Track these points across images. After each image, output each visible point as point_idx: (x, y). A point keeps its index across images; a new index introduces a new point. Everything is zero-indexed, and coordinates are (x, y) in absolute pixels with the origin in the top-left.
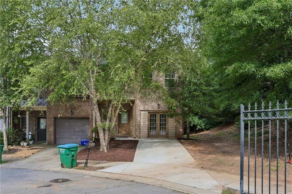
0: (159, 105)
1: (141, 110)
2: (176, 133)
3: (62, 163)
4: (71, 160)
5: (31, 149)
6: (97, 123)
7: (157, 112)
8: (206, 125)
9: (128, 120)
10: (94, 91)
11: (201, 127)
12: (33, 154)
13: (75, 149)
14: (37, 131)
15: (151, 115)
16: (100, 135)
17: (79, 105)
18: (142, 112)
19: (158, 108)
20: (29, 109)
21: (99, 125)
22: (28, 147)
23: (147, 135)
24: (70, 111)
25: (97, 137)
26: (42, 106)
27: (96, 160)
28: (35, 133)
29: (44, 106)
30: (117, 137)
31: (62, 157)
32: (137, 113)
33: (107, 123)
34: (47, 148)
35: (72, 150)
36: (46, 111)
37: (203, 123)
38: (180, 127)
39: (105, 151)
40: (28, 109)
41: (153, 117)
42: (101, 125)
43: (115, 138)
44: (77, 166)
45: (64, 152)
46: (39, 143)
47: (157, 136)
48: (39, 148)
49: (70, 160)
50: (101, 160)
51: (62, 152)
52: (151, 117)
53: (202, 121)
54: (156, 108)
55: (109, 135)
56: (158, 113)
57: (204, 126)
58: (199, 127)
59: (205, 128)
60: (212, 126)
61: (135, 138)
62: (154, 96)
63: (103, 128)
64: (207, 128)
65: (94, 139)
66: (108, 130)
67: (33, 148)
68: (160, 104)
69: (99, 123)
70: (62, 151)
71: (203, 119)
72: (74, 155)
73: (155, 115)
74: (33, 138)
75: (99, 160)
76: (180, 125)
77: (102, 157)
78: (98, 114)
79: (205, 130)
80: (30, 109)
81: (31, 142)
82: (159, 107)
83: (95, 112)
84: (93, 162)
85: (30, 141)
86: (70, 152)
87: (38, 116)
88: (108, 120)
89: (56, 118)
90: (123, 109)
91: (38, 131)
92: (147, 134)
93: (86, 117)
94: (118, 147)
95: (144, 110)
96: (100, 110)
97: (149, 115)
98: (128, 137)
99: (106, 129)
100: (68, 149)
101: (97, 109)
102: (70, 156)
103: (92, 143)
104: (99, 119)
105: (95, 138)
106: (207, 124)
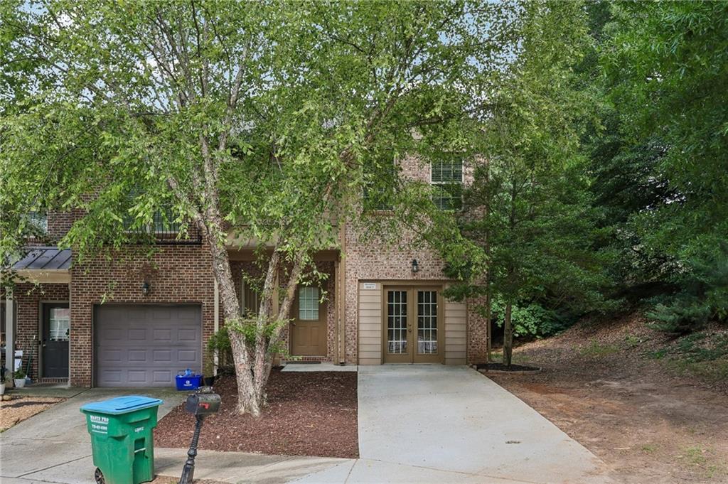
0: (414, 263)
1: (359, 280)
2: (470, 347)
3: (98, 469)
4: (134, 458)
5: (13, 406)
6: (227, 321)
7: (409, 284)
8: (541, 323)
9: (319, 311)
10: (218, 213)
11: (527, 328)
12: (17, 422)
13: (148, 417)
14: (40, 346)
15: (390, 294)
16: (236, 359)
17: (169, 265)
18: (365, 286)
19: (414, 271)
20: (10, 279)
21: (233, 325)
22: (6, 397)
23: (379, 355)
24: (141, 284)
25: (225, 364)
26: (55, 270)
27: (225, 451)
28: (34, 352)
29: (60, 270)
30: (287, 363)
31: (97, 449)
32: (347, 289)
33: (260, 321)
34: (68, 401)
35: (133, 420)
37: (533, 318)
38: (479, 328)
39: (253, 412)
40: (8, 279)
41: (398, 301)
42: (240, 326)
43: (283, 367)
44: (155, 477)
45: (106, 428)
46: (46, 385)
47: (411, 358)
48: (43, 400)
49: (129, 459)
50: (242, 449)
51: (98, 427)
52: (390, 299)
53: (528, 311)
54: (406, 275)
55: (265, 360)
56: (413, 286)
57: (536, 328)
58: (520, 329)
59: (539, 333)
60: (557, 325)
61: (343, 364)
62: (408, 234)
63: (247, 336)
64: (543, 333)
65: (218, 370)
66: (264, 343)
67: (22, 401)
68: (418, 260)
69: (234, 320)
70: (97, 424)
71: (532, 307)
72: (143, 440)
74: (27, 369)
75: (234, 449)
76: (480, 323)
77: (245, 435)
78: (229, 291)
79: (538, 337)
80: (14, 277)
81: (20, 383)
82: (415, 269)
83: (220, 285)
84: (214, 457)
85: (17, 378)
86: (128, 429)
87: (43, 301)
88: (262, 311)
89: (96, 307)
90: (315, 272)
91: (44, 348)
92: (380, 353)
93: (192, 302)
94: (296, 399)
95: (370, 278)
96: (236, 277)
97: (386, 294)
98: (320, 363)
99: (259, 338)
100: (121, 418)
101: (228, 272)
102: (129, 443)
103: (211, 393)
104: (232, 306)
105: (219, 366)
106: (544, 320)
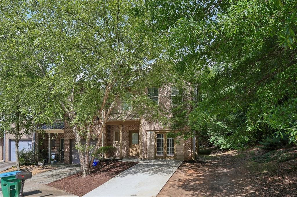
1: (147, 131)
2: (185, 154)
4: (10, 192)
9: (138, 141)
14: (60, 151)
32: (143, 133)
35: (9, 179)
36: (63, 134)
38: (188, 147)
41: (160, 138)
47: (165, 158)
52: (158, 137)
54: (162, 128)
56: (165, 133)
58: (223, 147)
61: (141, 159)
73: (162, 135)
87: (61, 138)
89: (71, 140)
92: (154, 156)
95: (150, 130)
97: (156, 135)
102: (8, 187)
